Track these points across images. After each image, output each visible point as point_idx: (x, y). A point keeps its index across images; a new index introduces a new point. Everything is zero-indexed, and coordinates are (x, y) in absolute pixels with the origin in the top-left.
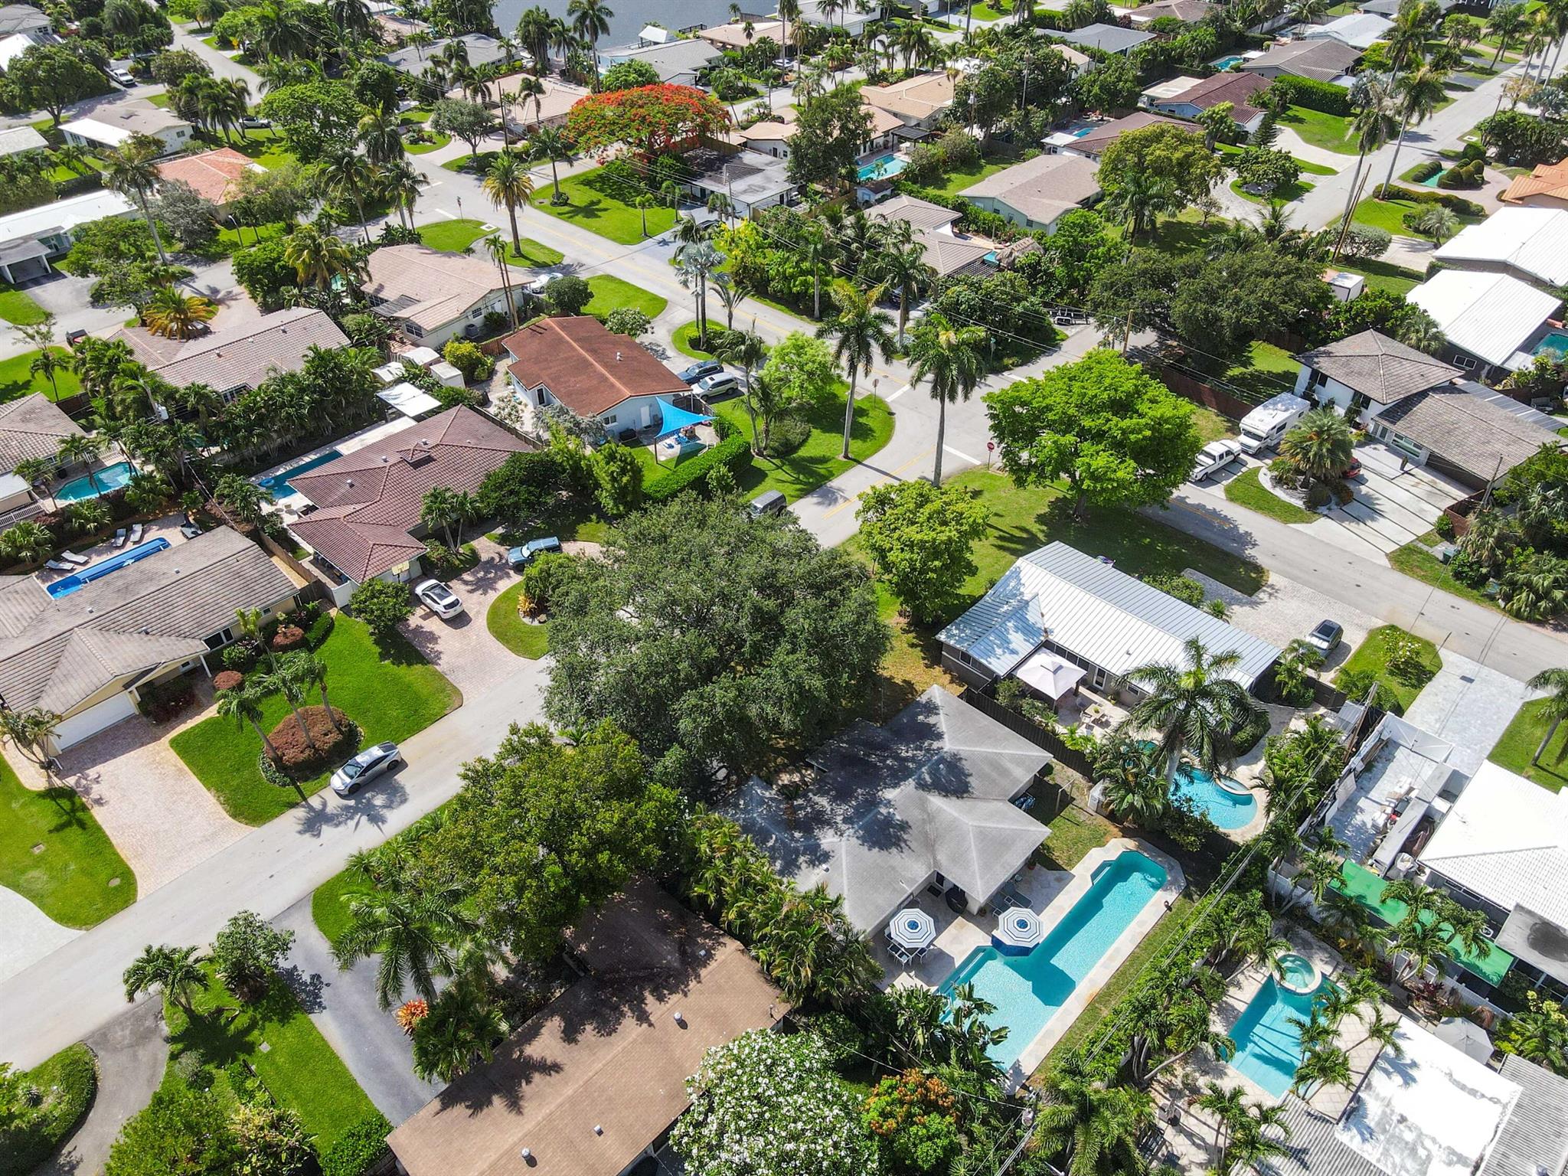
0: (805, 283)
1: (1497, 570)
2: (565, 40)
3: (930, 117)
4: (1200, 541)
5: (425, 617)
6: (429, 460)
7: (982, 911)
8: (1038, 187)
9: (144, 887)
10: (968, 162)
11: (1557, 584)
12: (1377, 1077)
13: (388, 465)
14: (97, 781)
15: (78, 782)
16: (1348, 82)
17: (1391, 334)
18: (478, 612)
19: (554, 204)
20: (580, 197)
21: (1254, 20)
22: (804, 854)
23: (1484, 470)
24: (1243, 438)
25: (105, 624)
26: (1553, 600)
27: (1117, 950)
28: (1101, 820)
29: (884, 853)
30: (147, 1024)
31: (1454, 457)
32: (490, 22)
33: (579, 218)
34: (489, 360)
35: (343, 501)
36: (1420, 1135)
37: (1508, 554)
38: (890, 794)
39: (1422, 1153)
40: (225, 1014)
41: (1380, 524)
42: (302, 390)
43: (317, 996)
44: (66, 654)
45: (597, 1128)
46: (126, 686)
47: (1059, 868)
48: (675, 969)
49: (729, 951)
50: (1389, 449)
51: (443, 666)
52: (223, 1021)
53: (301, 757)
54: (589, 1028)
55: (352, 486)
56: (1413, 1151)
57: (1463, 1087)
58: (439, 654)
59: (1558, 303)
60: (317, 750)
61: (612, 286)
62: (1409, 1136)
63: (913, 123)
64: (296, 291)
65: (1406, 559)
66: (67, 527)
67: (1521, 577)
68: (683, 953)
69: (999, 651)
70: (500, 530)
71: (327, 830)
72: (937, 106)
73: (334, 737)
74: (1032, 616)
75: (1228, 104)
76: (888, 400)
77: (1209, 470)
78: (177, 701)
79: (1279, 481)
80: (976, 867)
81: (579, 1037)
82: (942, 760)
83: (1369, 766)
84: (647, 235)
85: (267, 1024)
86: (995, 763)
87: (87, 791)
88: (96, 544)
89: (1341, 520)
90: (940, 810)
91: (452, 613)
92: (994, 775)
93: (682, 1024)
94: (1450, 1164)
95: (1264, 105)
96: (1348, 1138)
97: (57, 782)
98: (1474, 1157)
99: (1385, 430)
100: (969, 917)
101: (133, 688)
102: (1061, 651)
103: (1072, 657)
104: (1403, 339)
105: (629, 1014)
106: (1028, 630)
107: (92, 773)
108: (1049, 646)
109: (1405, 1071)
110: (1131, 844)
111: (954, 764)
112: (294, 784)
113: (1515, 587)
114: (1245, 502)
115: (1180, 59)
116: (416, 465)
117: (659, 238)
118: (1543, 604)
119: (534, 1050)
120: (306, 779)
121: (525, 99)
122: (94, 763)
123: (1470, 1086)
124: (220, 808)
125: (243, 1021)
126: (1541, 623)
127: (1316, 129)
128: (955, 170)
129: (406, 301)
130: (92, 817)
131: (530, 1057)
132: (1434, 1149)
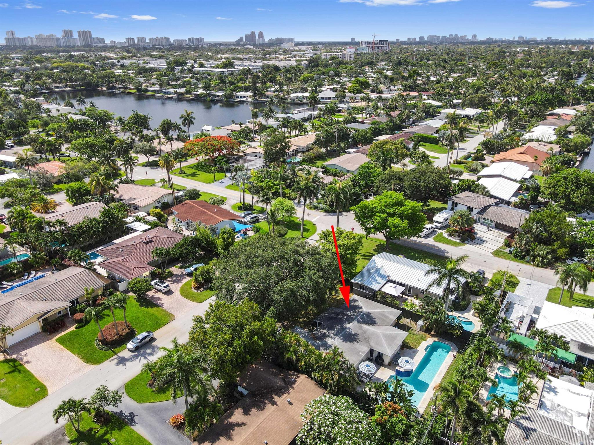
0: (276, 188)
1: (528, 252)
2: (177, 128)
3: (307, 146)
4: (430, 253)
5: (155, 293)
6: (151, 241)
7: (390, 364)
8: (349, 161)
9: (50, 391)
10: (322, 157)
11: (548, 253)
12: (545, 393)
13: (136, 243)
14: (26, 355)
15: (17, 357)
16: (436, 135)
17: (473, 191)
18: (176, 290)
19: (180, 174)
20: (189, 171)
21: (403, 121)
22: (322, 347)
23: (515, 225)
24: (435, 224)
25: (28, 298)
26: (548, 259)
27: (441, 371)
28: (422, 333)
29: (352, 343)
30: (59, 438)
31: (504, 222)
32: (149, 126)
33: (190, 177)
34: (166, 216)
35: (119, 256)
36: (566, 409)
37: (530, 246)
38: (348, 325)
39: (569, 414)
40: (94, 430)
41: (486, 245)
42: (99, 223)
43: (133, 420)
44: (12, 309)
45: (265, 442)
46: (39, 318)
47: (412, 348)
48: (283, 387)
49: (302, 378)
50: (482, 224)
51: (165, 307)
52: (93, 433)
53: (114, 338)
54: (253, 410)
55: (122, 251)
56: (566, 414)
57: (575, 393)
58: (162, 304)
59: (520, 185)
60: (120, 336)
61: (206, 194)
62: (563, 410)
63: (301, 148)
64: (90, 197)
65: (497, 253)
66: (5, 272)
67: (536, 253)
68: (285, 382)
69: (374, 283)
70: (180, 265)
71: (127, 363)
72: (309, 143)
73: (127, 330)
74: (382, 272)
75: (403, 139)
76: (312, 221)
77: (427, 233)
78: (59, 324)
79: (450, 235)
80: (385, 345)
81: (250, 413)
82: (364, 314)
83: (507, 310)
84: (215, 181)
85: (113, 432)
86: (383, 314)
87: (21, 359)
88: (15, 279)
89: (473, 245)
90: (368, 329)
91: (166, 289)
92: (383, 318)
93: (291, 404)
94: (579, 416)
95: (413, 141)
96: (542, 412)
97: (8, 357)
98: (587, 413)
99: (479, 217)
100: (385, 366)
101: (41, 320)
102: (394, 282)
103: (399, 284)
104: (477, 193)
105: (268, 403)
106: (382, 277)
107: (23, 353)
108: (389, 281)
109: (553, 390)
110: (436, 339)
111: (368, 315)
112: (111, 349)
113: (535, 256)
114: (441, 242)
115: (383, 131)
116: (147, 243)
117: (220, 181)
118: (545, 261)
119: (233, 419)
120: (116, 348)
121: (167, 142)
122: (24, 349)
123: (577, 392)
124: (80, 360)
125: (102, 432)
126: (546, 268)
127: (430, 148)
128: (318, 160)
129: (132, 199)
130: (25, 368)
131: (232, 422)
132: (572, 413)
